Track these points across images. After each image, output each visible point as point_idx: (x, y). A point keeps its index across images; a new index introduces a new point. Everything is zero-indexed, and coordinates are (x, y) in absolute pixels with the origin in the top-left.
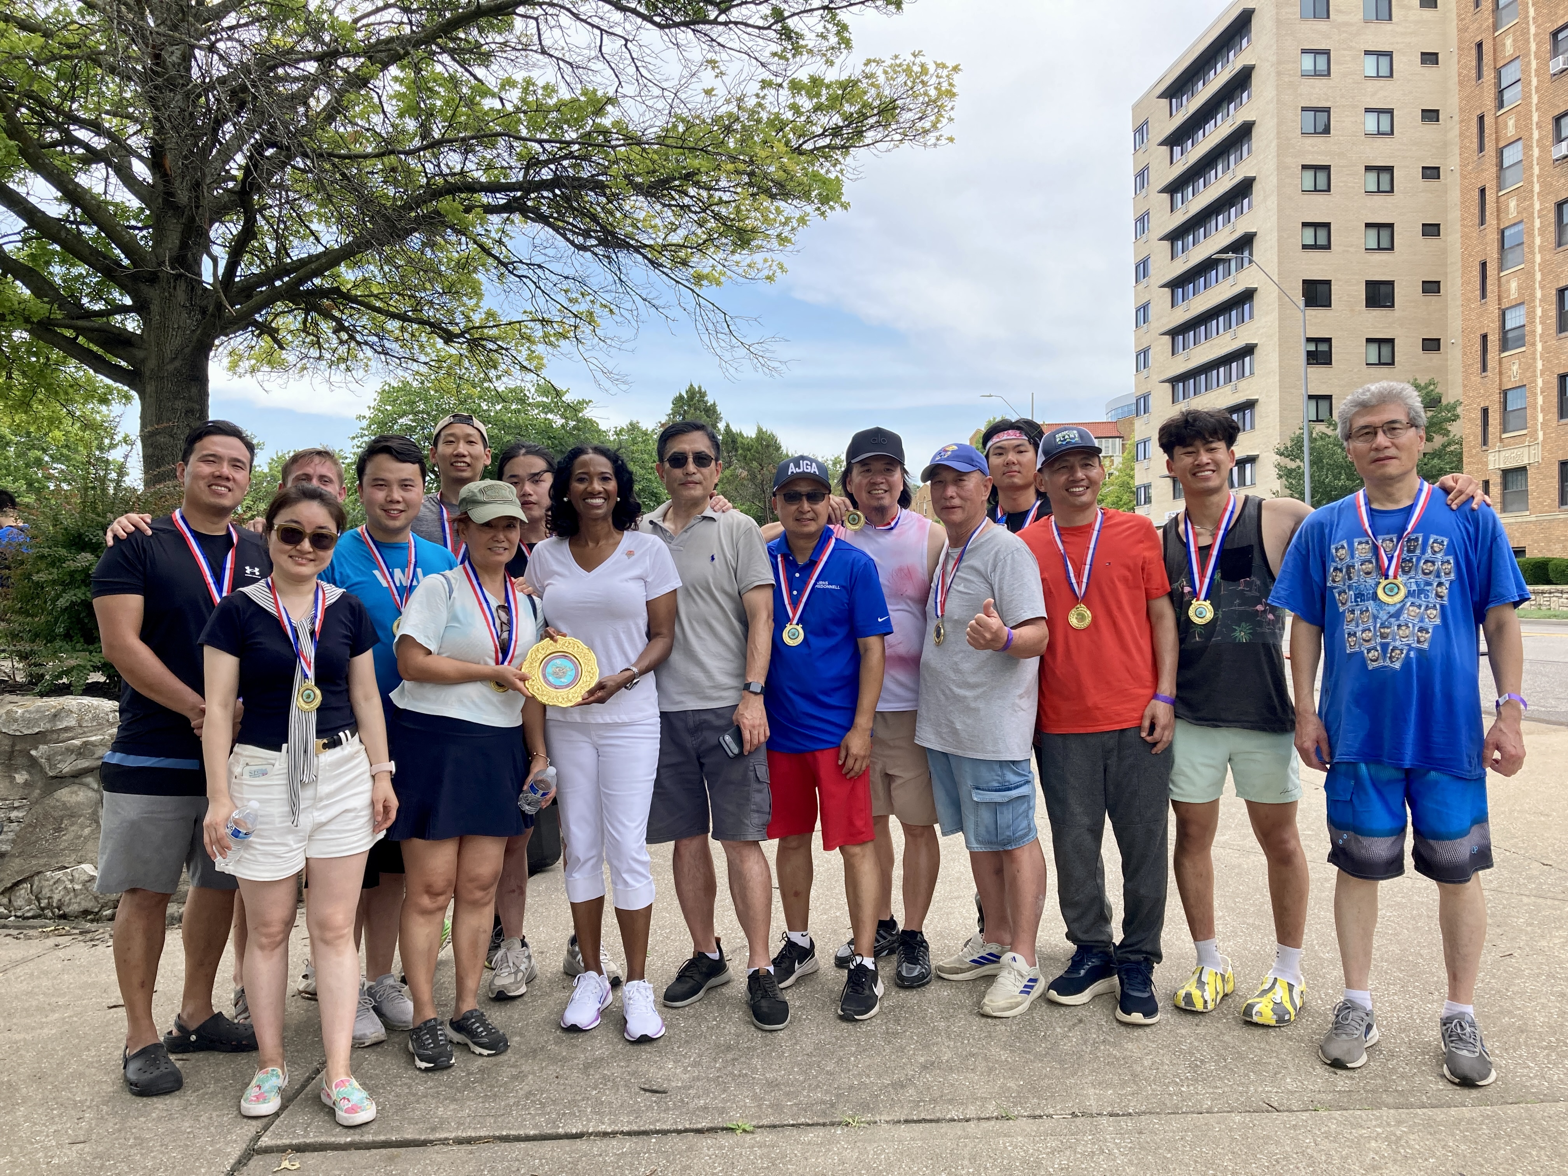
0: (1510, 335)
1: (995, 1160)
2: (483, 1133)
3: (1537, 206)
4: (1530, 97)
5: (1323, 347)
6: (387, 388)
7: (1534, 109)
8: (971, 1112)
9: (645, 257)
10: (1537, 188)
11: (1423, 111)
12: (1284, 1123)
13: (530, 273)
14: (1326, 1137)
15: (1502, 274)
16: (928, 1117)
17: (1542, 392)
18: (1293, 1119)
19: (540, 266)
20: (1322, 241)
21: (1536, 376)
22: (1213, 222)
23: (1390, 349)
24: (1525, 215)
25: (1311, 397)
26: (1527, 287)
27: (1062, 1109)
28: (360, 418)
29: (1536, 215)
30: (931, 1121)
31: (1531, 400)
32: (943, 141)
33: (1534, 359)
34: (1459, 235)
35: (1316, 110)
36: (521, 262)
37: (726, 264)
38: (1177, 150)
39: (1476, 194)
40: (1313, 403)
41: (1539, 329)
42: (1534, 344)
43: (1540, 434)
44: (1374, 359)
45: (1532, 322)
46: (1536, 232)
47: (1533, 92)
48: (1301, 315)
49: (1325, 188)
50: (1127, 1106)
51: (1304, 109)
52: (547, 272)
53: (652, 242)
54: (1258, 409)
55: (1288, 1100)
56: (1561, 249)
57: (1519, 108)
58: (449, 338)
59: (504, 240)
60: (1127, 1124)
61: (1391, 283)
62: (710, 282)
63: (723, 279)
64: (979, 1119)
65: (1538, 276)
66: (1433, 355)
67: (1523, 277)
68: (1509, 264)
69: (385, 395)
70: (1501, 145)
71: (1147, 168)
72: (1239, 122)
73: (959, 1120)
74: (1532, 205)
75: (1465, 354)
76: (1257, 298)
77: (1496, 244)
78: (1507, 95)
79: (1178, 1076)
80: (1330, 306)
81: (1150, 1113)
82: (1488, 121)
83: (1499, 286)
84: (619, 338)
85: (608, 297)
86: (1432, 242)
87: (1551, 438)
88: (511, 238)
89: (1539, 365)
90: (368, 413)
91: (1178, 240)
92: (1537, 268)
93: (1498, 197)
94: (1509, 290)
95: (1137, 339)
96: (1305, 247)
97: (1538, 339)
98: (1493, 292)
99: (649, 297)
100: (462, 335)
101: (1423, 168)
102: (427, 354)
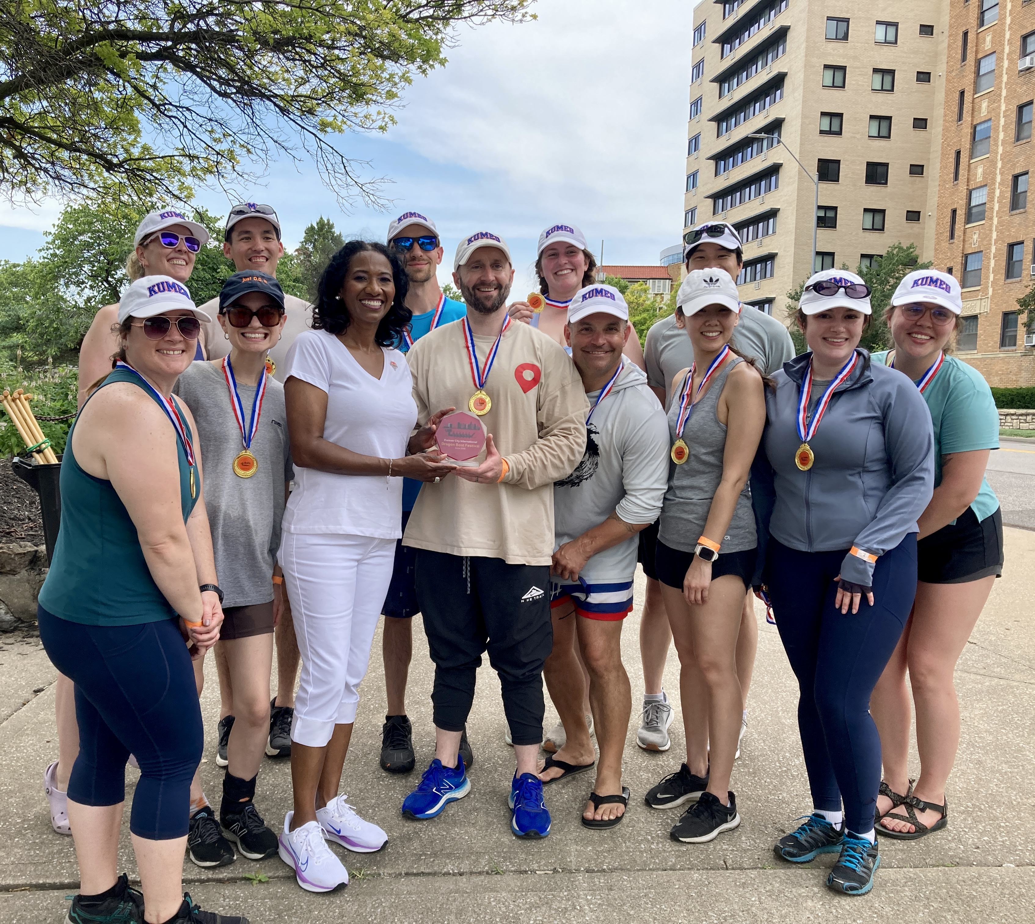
0: (974, 210)
1: (479, 915)
2: (21, 881)
3: (1003, 108)
4: (1005, 18)
5: (830, 214)
6: (69, 209)
7: (1007, 29)
8: (465, 867)
9: (275, 104)
10: (1004, 93)
11: (921, 26)
12: (735, 881)
13: (179, 115)
14: (770, 896)
15: (972, 161)
16: (427, 871)
17: (994, 257)
18: (742, 877)
19: (188, 109)
20: (835, 128)
21: (991, 244)
22: (752, 109)
23: (882, 218)
24: (993, 114)
25: (818, 253)
26: (990, 174)
27: (545, 865)
28: (46, 233)
29: (1002, 115)
30: (429, 874)
31: (985, 263)
32: (528, 18)
33: (991, 230)
34: (941, 129)
35: (839, 20)
36: (170, 104)
37: (346, 114)
38: (727, 47)
39: (957, 96)
40: (820, 258)
41: (996, 207)
42: (991, 219)
43: (991, 290)
44: (869, 225)
45: (992, 200)
46: (1001, 129)
47: (1008, 14)
48: (815, 187)
49: (841, 85)
50: (602, 863)
51: (829, 18)
52: (194, 114)
53: (282, 93)
54: (777, 261)
55: (741, 857)
56: (1019, 143)
57: (995, 27)
58: (110, 167)
59: (158, 85)
60: (600, 880)
61: (886, 165)
62: (334, 129)
63: (344, 127)
64: (471, 873)
65: (999, 164)
66: (914, 224)
67: (988, 164)
68: (978, 154)
69: (67, 215)
70: (980, 56)
71: (702, 61)
72: (777, 26)
73: (454, 874)
74: (1000, 106)
75: (938, 224)
76: (782, 172)
77: (969, 137)
78: (987, 15)
79: (650, 833)
80: (838, 181)
81: (622, 869)
82: (971, 36)
83: (969, 171)
84: (254, 174)
85: (244, 137)
86: (921, 133)
87: (998, 293)
88: (164, 83)
89: (994, 235)
90: (53, 231)
91: (723, 121)
92: (999, 157)
93: (974, 99)
94: (976, 175)
95: (687, 200)
96: (822, 132)
97: (995, 214)
98: (964, 176)
99: (280, 140)
100: (120, 165)
101: (918, 72)
102: (96, 182)
